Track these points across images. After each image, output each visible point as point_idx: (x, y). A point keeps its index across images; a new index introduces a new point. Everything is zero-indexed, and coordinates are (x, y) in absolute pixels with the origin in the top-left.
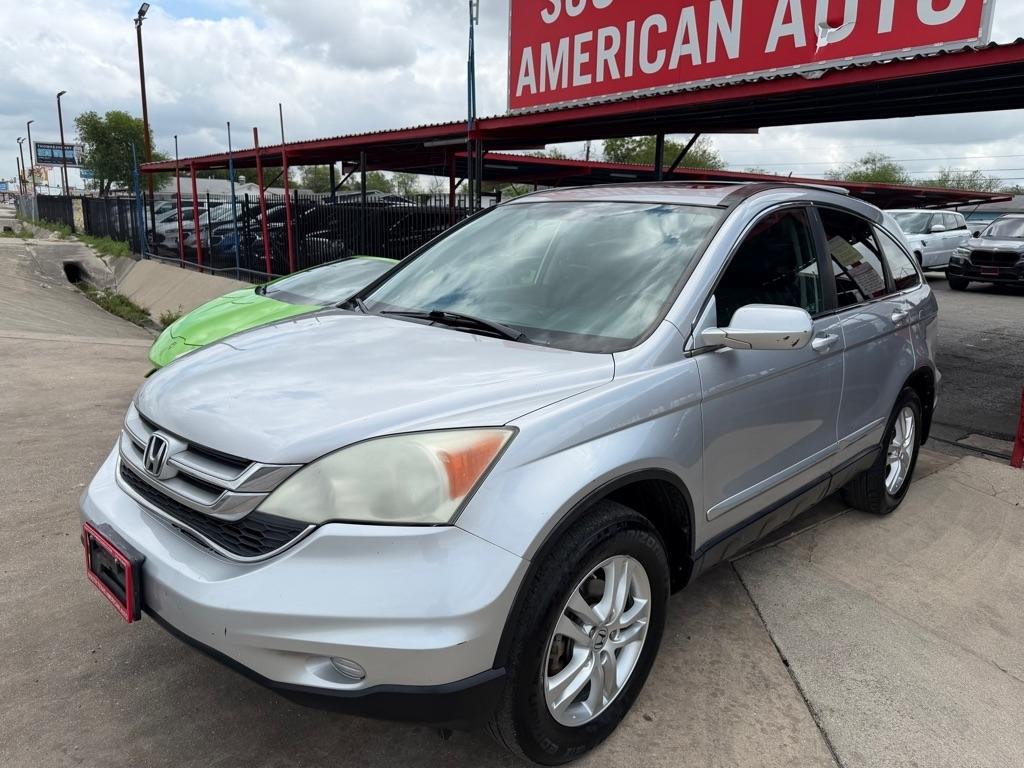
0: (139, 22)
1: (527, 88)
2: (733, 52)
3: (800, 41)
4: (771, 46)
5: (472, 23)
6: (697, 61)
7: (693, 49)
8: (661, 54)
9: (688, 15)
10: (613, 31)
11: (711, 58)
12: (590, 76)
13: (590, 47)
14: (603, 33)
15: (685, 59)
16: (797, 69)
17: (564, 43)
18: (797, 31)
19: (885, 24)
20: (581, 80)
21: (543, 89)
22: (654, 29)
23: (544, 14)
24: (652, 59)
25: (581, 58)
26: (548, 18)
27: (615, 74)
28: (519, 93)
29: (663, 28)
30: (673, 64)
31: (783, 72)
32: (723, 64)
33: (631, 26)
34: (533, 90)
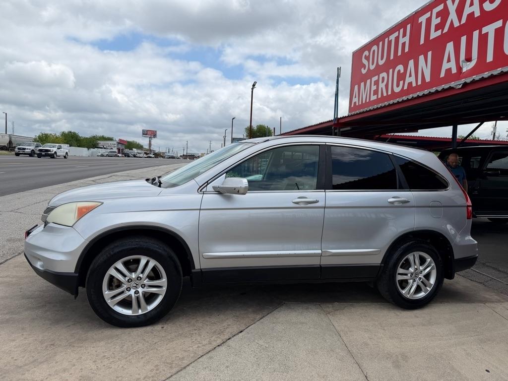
0: (252, 89)
1: (355, 103)
2: (428, 79)
3: (454, 71)
4: (442, 75)
5: (338, 77)
6: (414, 85)
7: (413, 79)
8: (401, 82)
9: (411, 63)
10: (384, 75)
11: (419, 83)
12: (376, 96)
13: (377, 83)
14: (382, 75)
15: (410, 84)
16: (453, 84)
17: (369, 81)
18: (452, 65)
19: (490, 58)
20: (374, 98)
21: (360, 103)
22: (399, 71)
23: (363, 69)
24: (398, 86)
25: (374, 88)
26: (364, 71)
27: (385, 94)
28: (352, 106)
29: (402, 71)
30: (406, 88)
31: (446, 86)
32: (424, 85)
33: (391, 71)
34: (357, 104)
